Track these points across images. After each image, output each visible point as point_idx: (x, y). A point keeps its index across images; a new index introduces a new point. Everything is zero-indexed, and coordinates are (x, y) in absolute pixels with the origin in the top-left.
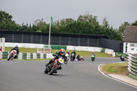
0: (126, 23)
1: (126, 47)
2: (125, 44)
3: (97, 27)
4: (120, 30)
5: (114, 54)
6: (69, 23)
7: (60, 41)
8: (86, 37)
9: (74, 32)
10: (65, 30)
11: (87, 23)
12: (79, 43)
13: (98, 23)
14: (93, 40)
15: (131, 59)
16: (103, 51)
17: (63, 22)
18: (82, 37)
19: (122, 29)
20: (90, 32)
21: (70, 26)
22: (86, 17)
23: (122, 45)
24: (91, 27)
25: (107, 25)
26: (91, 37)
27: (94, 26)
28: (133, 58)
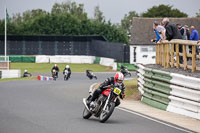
0: (132, 14)
1: (135, 54)
2: (132, 48)
3: (85, 22)
4: (123, 25)
5: (115, 66)
6: (38, 18)
7: (24, 49)
8: (67, 39)
9: (47, 32)
10: (31, 29)
11: (68, 16)
12: (56, 50)
13: (85, 15)
14: (80, 44)
15: (143, 73)
16: (96, 62)
17: (27, 16)
18: (60, 39)
19: (126, 24)
20: (74, 31)
21: (40, 21)
22: (66, 7)
23: (127, 50)
24: (74, 22)
25: (101, 19)
26: (76, 39)
27: (79, 21)
28: (146, 71)
